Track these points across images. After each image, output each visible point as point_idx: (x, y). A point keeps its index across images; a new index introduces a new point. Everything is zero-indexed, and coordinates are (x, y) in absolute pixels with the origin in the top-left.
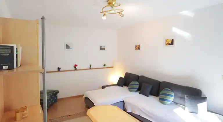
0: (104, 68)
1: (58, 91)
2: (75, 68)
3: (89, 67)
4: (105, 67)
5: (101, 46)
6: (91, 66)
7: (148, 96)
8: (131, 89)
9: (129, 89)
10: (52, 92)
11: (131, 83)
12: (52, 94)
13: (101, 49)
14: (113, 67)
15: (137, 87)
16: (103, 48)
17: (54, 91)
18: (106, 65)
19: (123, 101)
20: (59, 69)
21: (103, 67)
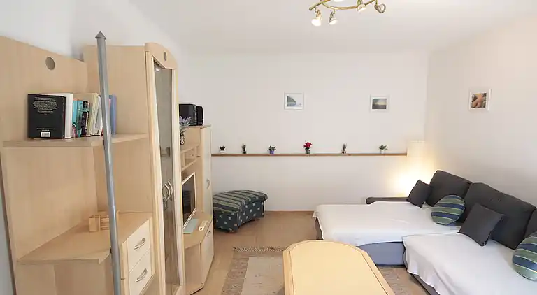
0: (380, 154)
1: (266, 195)
2: (307, 149)
3: (339, 151)
4: (383, 152)
5: (375, 101)
6: (344, 148)
7: (482, 244)
8: (437, 217)
9: (433, 214)
10: (252, 196)
11: (442, 201)
12: (250, 200)
13: (375, 107)
14: (406, 154)
15: (457, 212)
16: (380, 103)
17: (255, 194)
18: (388, 147)
19: (402, 243)
20: (272, 149)
21: (378, 151)
